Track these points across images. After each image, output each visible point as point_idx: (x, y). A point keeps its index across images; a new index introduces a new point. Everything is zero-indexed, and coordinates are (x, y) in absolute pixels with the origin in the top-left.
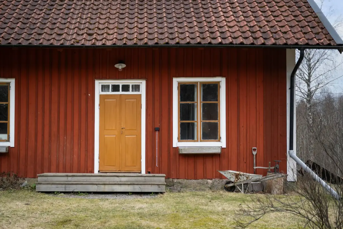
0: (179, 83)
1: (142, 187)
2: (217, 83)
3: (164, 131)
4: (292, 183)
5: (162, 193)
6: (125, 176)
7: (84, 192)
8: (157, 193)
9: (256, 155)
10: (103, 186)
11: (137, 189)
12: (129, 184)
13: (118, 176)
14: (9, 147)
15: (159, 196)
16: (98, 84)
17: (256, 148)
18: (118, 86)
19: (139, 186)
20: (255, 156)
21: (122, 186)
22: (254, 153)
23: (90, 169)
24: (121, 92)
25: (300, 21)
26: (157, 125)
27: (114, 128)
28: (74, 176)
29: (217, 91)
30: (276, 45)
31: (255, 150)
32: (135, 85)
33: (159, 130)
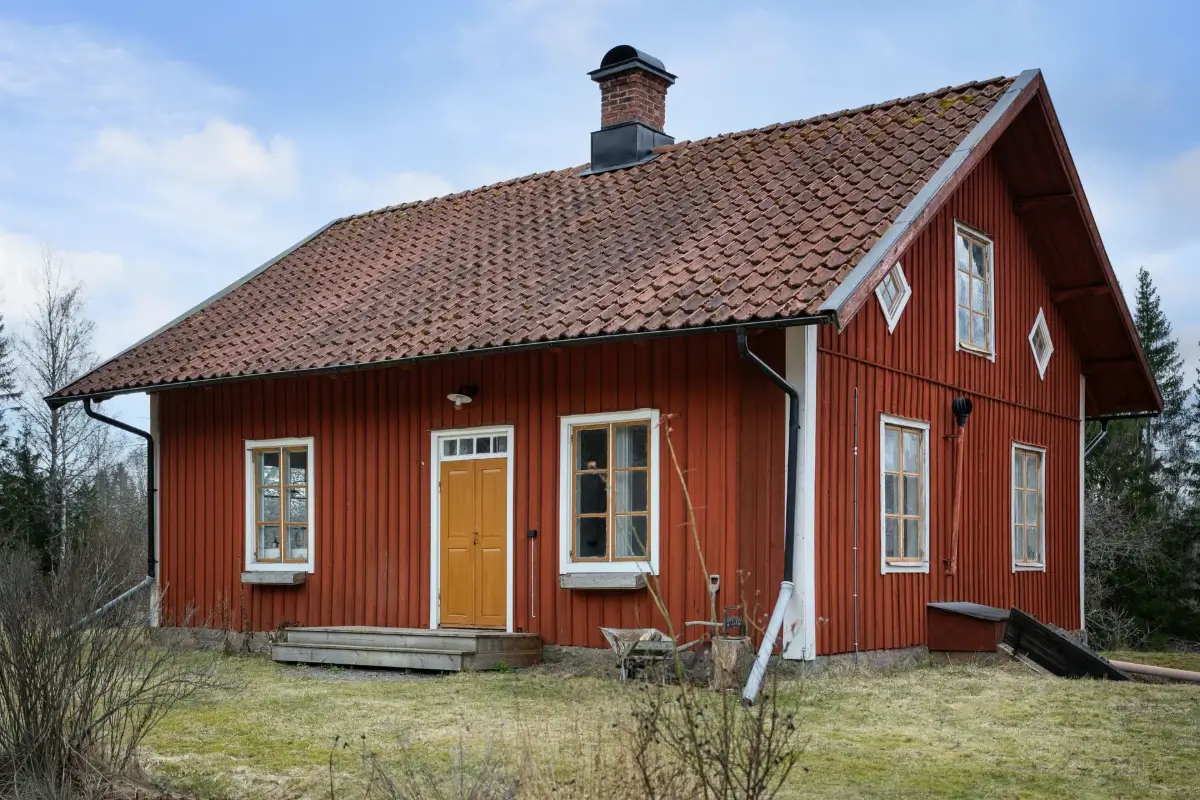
0: (575, 428)
1: (424, 658)
2: (645, 424)
3: (546, 538)
4: (796, 663)
5: (454, 672)
6: (410, 635)
7: (339, 666)
8: (447, 672)
9: (718, 592)
10: (364, 654)
11: (416, 662)
12: (391, 651)
13: (401, 635)
14: (306, 573)
15: (451, 677)
16: (438, 439)
17: (717, 576)
18: (471, 441)
19: (420, 656)
20: (714, 595)
21: (394, 654)
22: (713, 588)
23: (423, 622)
24: (475, 456)
25: (827, 253)
26: (533, 527)
27: (463, 534)
28: (334, 632)
29: (646, 442)
30: (689, 326)
31: (714, 580)
32: (499, 438)
33: (535, 534)
